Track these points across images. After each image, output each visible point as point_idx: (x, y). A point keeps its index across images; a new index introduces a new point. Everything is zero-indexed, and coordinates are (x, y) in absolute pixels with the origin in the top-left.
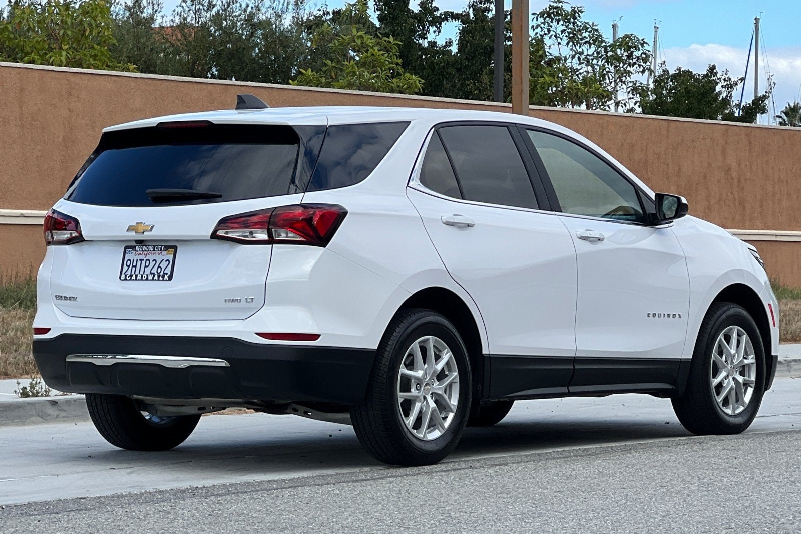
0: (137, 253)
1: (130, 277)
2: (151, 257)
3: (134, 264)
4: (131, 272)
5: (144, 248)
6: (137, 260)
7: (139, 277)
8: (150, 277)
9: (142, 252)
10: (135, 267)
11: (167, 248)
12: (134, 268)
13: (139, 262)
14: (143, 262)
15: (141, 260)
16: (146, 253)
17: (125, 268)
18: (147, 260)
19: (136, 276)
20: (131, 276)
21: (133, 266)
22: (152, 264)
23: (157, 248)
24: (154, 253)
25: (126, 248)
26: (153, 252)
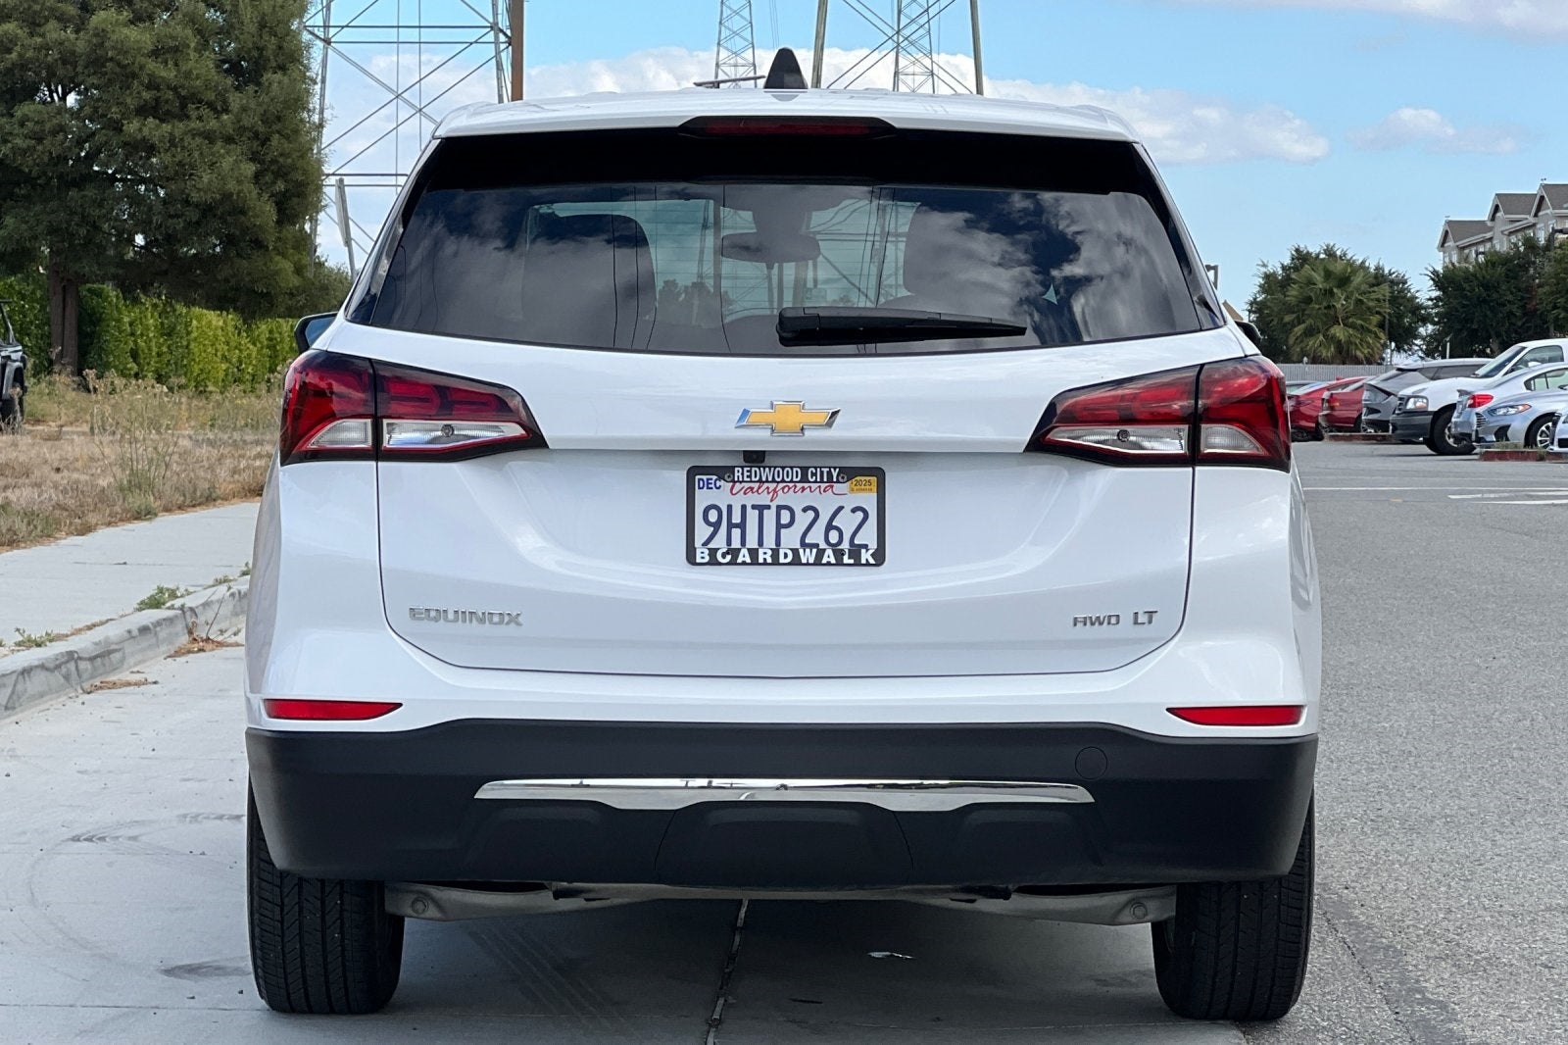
0: (738, 486)
1: (729, 558)
2: (796, 500)
3: (736, 519)
4: (729, 542)
5: (766, 474)
6: (744, 507)
7: (764, 555)
8: (807, 556)
9: (756, 486)
10: (742, 526)
11: (849, 474)
12: (736, 533)
13: (752, 516)
14: (770, 516)
15: (761, 509)
16: (772, 486)
17: (702, 532)
18: (779, 508)
19: (753, 553)
20: (735, 553)
21: (731, 526)
22: (803, 520)
23: (813, 474)
24: (803, 489)
25: (693, 472)
26: (799, 485)
